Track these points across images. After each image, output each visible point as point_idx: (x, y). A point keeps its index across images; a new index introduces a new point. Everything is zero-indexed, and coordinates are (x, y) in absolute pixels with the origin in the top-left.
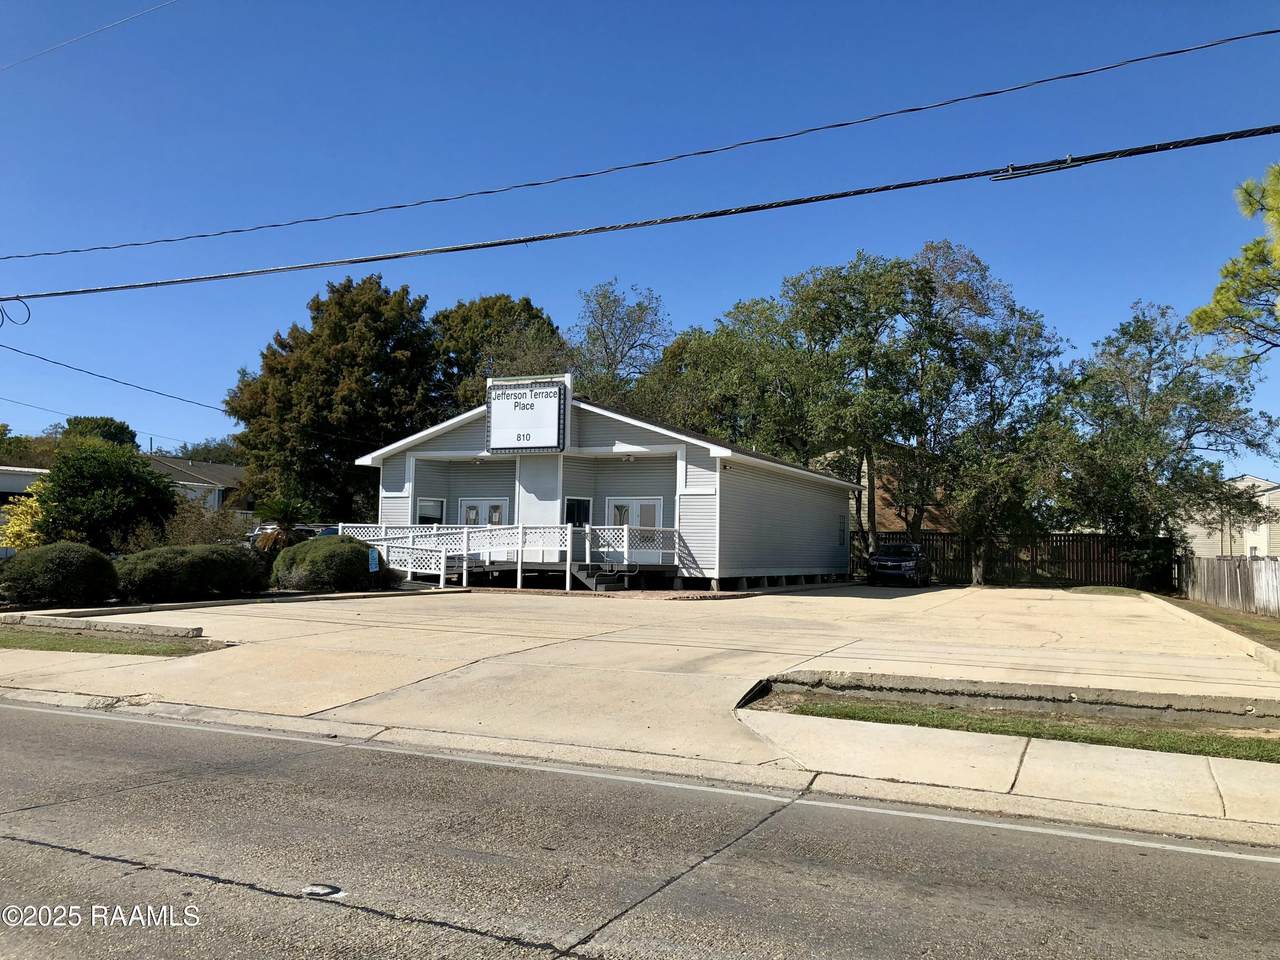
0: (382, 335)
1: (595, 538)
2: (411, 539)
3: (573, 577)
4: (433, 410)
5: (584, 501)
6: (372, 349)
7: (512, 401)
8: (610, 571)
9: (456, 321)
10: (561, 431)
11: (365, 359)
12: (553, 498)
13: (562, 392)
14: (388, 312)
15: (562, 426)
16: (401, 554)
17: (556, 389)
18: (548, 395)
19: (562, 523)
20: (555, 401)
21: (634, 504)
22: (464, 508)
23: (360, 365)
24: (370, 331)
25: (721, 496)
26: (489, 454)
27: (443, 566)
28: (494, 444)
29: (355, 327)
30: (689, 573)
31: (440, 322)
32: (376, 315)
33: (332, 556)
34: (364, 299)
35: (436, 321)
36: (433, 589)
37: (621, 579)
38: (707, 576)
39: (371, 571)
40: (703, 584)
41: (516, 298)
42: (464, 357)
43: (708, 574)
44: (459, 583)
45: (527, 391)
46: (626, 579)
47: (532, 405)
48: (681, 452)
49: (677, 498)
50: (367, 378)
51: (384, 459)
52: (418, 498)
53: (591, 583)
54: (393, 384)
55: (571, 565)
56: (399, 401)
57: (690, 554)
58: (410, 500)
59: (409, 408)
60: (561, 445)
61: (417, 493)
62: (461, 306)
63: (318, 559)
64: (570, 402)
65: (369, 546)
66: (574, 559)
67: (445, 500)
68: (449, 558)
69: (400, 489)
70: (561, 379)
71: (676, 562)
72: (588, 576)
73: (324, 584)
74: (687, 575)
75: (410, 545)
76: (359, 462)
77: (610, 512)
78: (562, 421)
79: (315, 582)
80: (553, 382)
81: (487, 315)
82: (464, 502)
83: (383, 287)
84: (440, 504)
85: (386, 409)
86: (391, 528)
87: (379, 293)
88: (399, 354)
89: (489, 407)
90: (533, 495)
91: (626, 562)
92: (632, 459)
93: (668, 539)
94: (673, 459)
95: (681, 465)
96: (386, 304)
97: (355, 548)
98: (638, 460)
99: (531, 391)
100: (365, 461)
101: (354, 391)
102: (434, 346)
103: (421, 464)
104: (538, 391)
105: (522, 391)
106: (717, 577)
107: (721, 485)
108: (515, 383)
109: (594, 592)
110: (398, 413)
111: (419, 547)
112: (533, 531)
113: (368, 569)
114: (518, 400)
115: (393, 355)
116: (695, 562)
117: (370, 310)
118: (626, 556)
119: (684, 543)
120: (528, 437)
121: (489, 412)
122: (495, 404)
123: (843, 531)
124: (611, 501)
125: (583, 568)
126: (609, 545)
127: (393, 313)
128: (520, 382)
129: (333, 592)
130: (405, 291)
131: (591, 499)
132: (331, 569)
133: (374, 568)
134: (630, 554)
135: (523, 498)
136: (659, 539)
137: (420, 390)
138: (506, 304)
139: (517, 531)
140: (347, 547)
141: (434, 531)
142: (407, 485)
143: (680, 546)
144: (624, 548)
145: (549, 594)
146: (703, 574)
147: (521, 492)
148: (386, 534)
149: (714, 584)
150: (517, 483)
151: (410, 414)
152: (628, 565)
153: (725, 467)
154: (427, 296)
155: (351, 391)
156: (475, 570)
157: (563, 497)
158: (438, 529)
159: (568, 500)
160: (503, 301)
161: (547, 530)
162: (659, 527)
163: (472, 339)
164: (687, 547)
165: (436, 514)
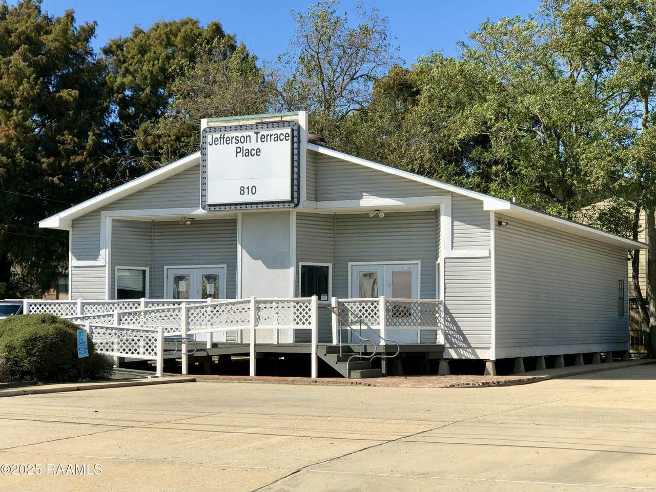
0: (43, 71)
1: (343, 312)
2: (116, 318)
3: (320, 362)
4: (107, 160)
5: (322, 267)
6: (32, 88)
7: (233, 147)
8: (363, 354)
9: (131, 51)
10: (296, 182)
11: (25, 100)
12: (285, 266)
13: (296, 133)
14: (50, 42)
15: (296, 176)
16: (108, 336)
17: (289, 131)
18: (278, 138)
19: (296, 295)
20: (288, 144)
21: (384, 270)
22: (171, 279)
23: (19, 108)
24: (29, 66)
25: (496, 259)
26: (204, 212)
27: (159, 350)
28: (211, 200)
29: (10, 62)
30: (458, 353)
31: (113, 53)
32: (35, 46)
33: (33, 340)
34: (21, 27)
35: (107, 51)
36: (150, 379)
37: (376, 363)
38: (481, 357)
39: (80, 356)
40: (475, 367)
41: (205, 24)
42: (143, 95)
43: (482, 355)
44: (178, 371)
45: (252, 134)
46: (383, 363)
47: (258, 151)
48: (445, 205)
49: (441, 261)
50: (28, 123)
51: (73, 220)
52: (117, 267)
53: (343, 368)
54: (59, 131)
55: (317, 346)
56: (66, 150)
57: (460, 332)
58: (107, 270)
59: (79, 158)
60: (295, 199)
61: (115, 261)
62: (138, 32)
63: (17, 344)
64: (305, 146)
65: (76, 328)
66: (320, 340)
67: (147, 269)
68: (166, 340)
69: (95, 257)
70: (293, 118)
71: (441, 340)
72: (340, 360)
73: (24, 374)
74: (455, 356)
75: (115, 325)
76: (44, 224)
77: (353, 280)
78: (296, 170)
79: (13, 373)
80: (283, 122)
81: (169, 44)
82: (170, 271)
83: (43, 12)
84: (141, 274)
85: (51, 160)
86: (89, 304)
87: (39, 20)
88: (64, 93)
89: (204, 154)
90: (260, 261)
91: (383, 343)
92: (382, 215)
93: (429, 313)
94: (435, 214)
95: (445, 221)
96: (48, 32)
97: (60, 330)
98: (392, 216)
99: (257, 133)
100: (51, 222)
101: (12, 139)
102: (105, 83)
103: (119, 225)
104: (265, 133)
105: (245, 134)
106: (494, 359)
107: (496, 246)
108: (236, 124)
109: (347, 380)
110: (67, 164)
111: (126, 326)
112: (268, 305)
113: (77, 355)
114: (240, 145)
115: (58, 95)
116: (465, 340)
117: (28, 40)
118: (382, 334)
119: (452, 318)
120: (253, 190)
121: (204, 160)
122: (211, 150)
123: (621, 299)
124: (355, 269)
125: (332, 350)
126: (361, 322)
127: (57, 44)
128: (242, 123)
129: (35, 384)
130: (70, 17)
131: (330, 265)
132: (34, 355)
133: (83, 353)
134: (386, 331)
135: (247, 264)
136: (416, 312)
137: (91, 138)
138: (192, 30)
139: (248, 305)
140: (50, 329)
141: (142, 308)
142: (102, 252)
143: (446, 321)
144: (380, 325)
145: (293, 383)
146: (475, 354)
147: (243, 257)
148: (83, 311)
149: (489, 366)
150: (239, 247)
151: (80, 166)
152: (386, 346)
153: (500, 223)
154: (95, 22)
155: (9, 139)
156: (197, 354)
157: (297, 263)
158: (147, 304)
159: (303, 267)
160: (189, 26)
161: (281, 305)
162: (416, 298)
163: (151, 73)
164: (454, 322)
165: (138, 287)
